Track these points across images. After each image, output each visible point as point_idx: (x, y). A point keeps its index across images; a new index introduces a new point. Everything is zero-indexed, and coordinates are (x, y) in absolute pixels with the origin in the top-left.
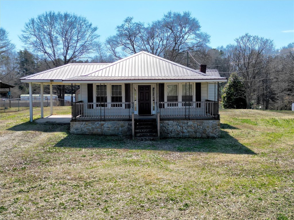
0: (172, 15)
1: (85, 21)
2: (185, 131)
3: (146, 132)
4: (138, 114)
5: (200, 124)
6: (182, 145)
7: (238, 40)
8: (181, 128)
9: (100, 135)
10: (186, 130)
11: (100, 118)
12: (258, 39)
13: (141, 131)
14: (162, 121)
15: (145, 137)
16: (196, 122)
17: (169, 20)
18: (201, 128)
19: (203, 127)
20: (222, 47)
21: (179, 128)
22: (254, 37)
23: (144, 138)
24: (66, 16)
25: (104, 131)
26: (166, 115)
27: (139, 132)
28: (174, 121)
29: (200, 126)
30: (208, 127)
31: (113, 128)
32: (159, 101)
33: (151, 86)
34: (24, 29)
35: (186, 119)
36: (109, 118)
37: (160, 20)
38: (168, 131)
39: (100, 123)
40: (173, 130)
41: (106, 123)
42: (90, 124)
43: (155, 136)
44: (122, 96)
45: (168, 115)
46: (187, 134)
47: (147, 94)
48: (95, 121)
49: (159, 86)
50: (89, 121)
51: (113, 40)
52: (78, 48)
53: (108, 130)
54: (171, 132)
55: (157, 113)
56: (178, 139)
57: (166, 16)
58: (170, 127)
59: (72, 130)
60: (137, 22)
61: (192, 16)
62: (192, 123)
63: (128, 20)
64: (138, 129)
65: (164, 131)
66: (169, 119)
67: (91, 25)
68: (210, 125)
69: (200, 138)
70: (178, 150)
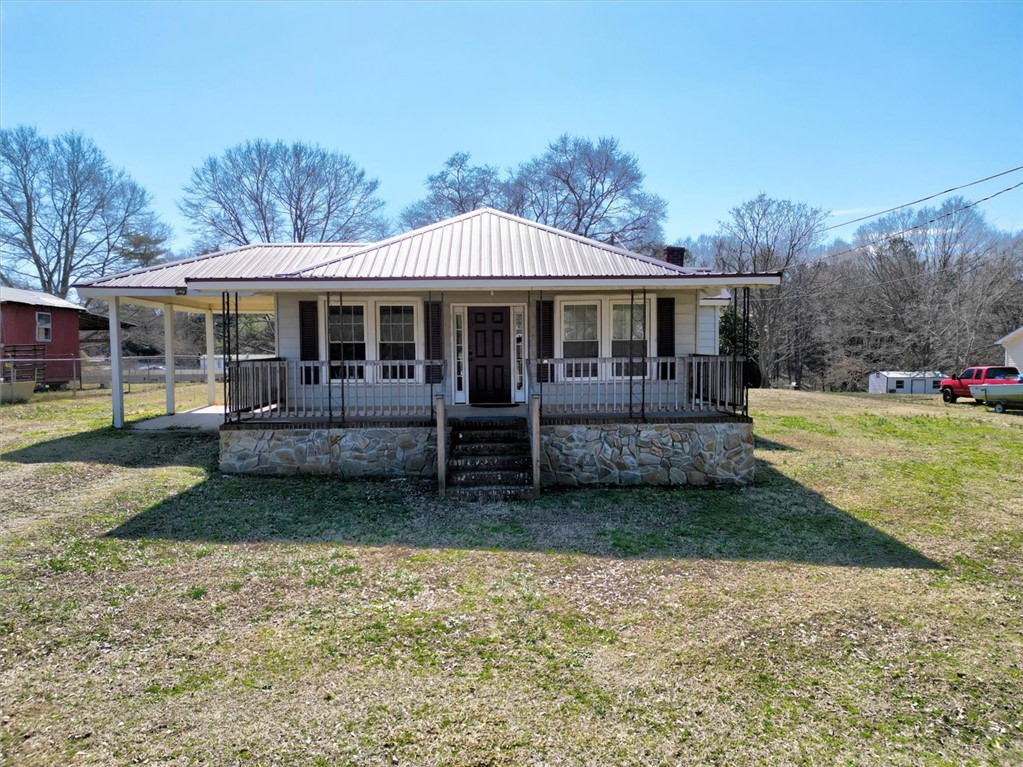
0: (570, 146)
1: (347, 164)
2: (629, 460)
3: (489, 468)
4: (468, 403)
5: (684, 436)
6: (625, 519)
7: (738, 211)
8: (617, 450)
9: (326, 476)
10: (632, 459)
11: (327, 414)
12: (790, 207)
13: (473, 462)
14: (546, 424)
15: (485, 488)
16: (668, 430)
17: (563, 159)
18: (687, 449)
19: (692, 448)
20: (689, 240)
21: (610, 451)
22: (779, 205)
23: (483, 492)
24: (298, 151)
25: (340, 461)
26: (562, 406)
27: (465, 469)
28: (591, 426)
29: (681, 442)
30: (710, 448)
31: (374, 451)
32: (536, 354)
33: (511, 309)
34: (189, 184)
35: (631, 418)
36: (358, 414)
37: (539, 157)
38: (568, 463)
39: (325, 432)
40: (588, 458)
41: (350, 435)
42: (291, 439)
43: (522, 483)
44: (416, 341)
45: (570, 406)
46: (638, 473)
47: (497, 336)
48: (309, 427)
49: (538, 310)
50: (287, 427)
51: (419, 215)
52: (331, 234)
53: (356, 458)
54: (580, 466)
55: (532, 397)
56: (605, 495)
57: (555, 149)
58: (577, 447)
59: (225, 460)
60: (479, 166)
61: (623, 149)
62: (653, 432)
63: (458, 161)
64: (459, 456)
65: (554, 461)
66: (572, 420)
67: (362, 174)
68: (718, 440)
69: (684, 485)
70: (615, 545)
